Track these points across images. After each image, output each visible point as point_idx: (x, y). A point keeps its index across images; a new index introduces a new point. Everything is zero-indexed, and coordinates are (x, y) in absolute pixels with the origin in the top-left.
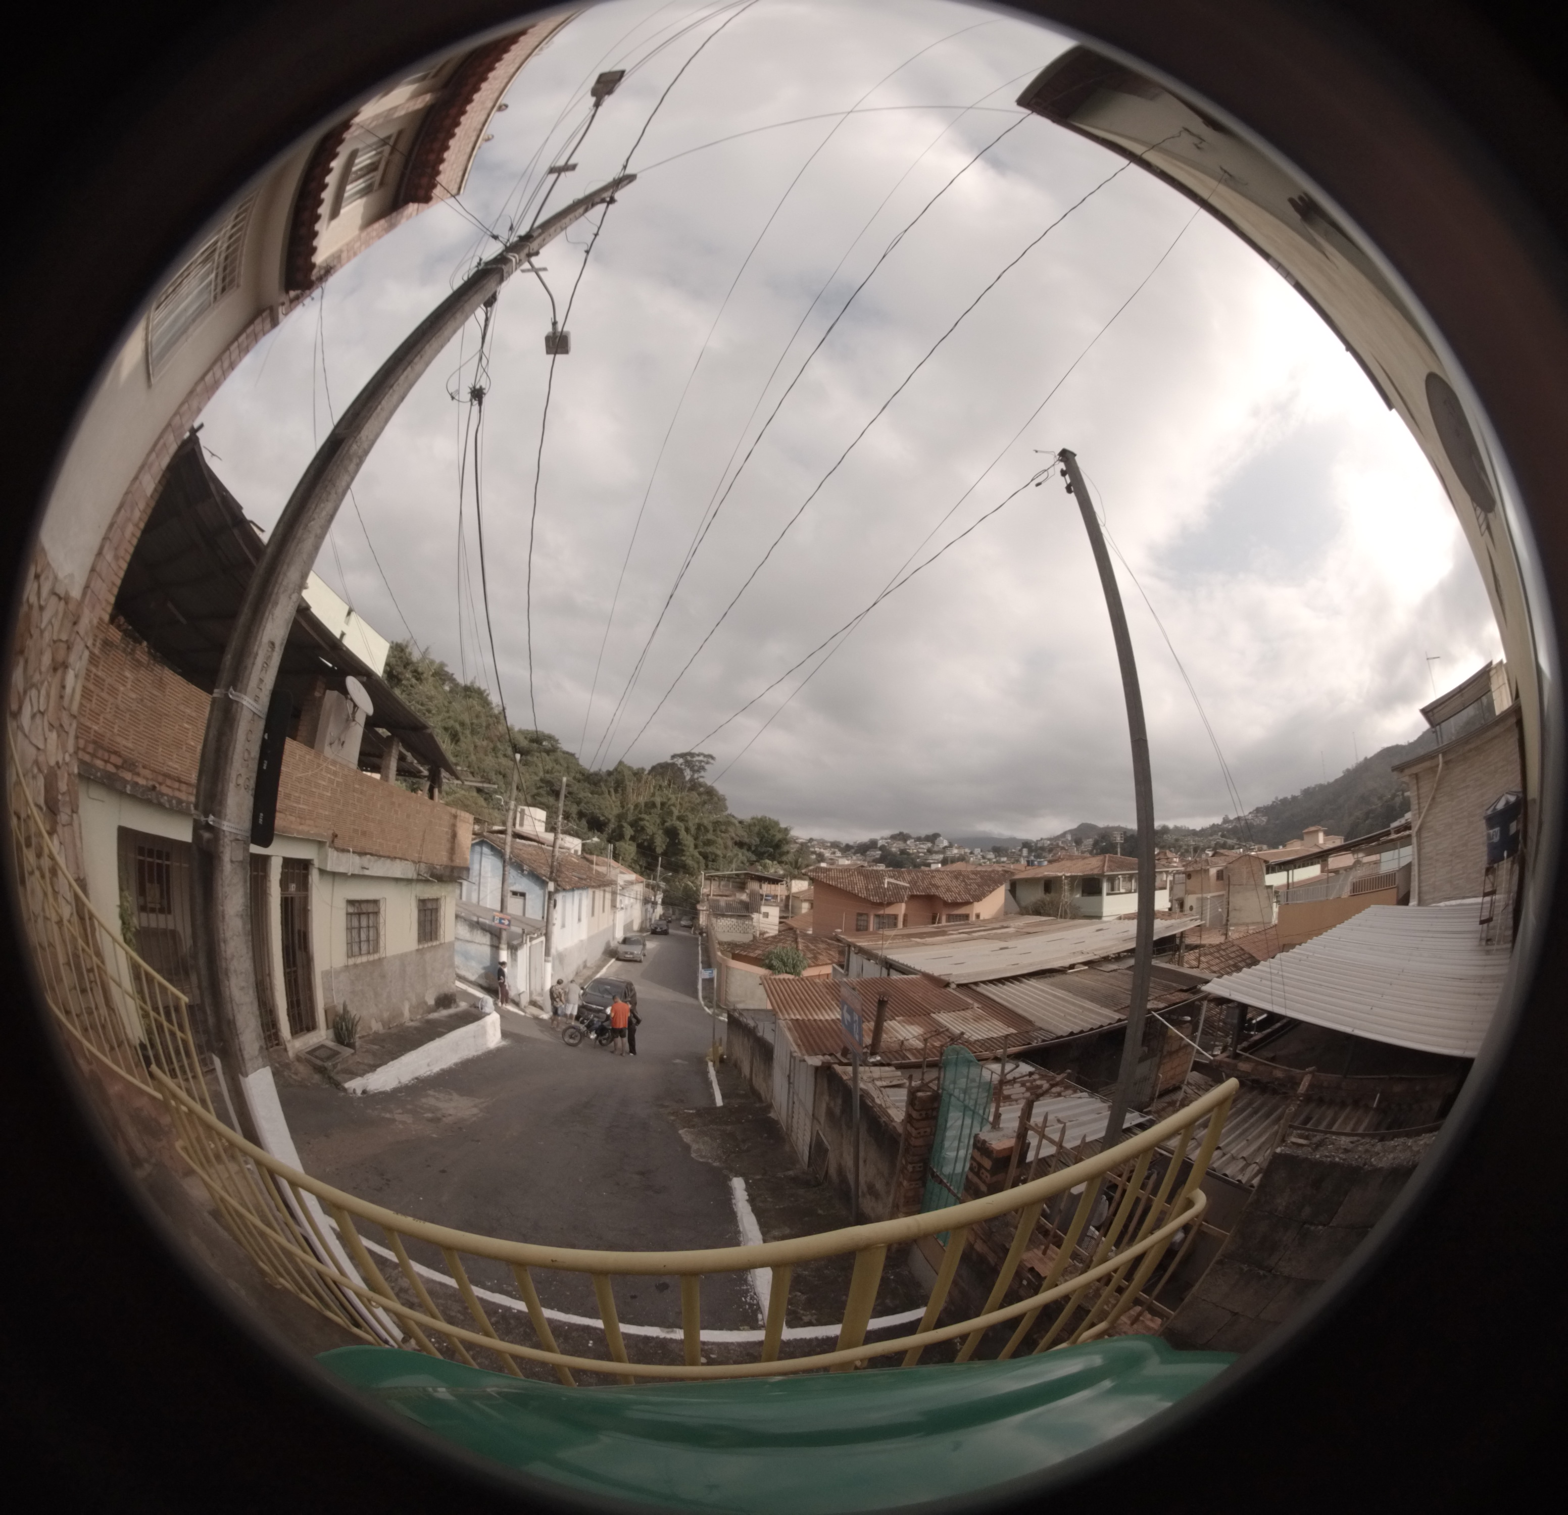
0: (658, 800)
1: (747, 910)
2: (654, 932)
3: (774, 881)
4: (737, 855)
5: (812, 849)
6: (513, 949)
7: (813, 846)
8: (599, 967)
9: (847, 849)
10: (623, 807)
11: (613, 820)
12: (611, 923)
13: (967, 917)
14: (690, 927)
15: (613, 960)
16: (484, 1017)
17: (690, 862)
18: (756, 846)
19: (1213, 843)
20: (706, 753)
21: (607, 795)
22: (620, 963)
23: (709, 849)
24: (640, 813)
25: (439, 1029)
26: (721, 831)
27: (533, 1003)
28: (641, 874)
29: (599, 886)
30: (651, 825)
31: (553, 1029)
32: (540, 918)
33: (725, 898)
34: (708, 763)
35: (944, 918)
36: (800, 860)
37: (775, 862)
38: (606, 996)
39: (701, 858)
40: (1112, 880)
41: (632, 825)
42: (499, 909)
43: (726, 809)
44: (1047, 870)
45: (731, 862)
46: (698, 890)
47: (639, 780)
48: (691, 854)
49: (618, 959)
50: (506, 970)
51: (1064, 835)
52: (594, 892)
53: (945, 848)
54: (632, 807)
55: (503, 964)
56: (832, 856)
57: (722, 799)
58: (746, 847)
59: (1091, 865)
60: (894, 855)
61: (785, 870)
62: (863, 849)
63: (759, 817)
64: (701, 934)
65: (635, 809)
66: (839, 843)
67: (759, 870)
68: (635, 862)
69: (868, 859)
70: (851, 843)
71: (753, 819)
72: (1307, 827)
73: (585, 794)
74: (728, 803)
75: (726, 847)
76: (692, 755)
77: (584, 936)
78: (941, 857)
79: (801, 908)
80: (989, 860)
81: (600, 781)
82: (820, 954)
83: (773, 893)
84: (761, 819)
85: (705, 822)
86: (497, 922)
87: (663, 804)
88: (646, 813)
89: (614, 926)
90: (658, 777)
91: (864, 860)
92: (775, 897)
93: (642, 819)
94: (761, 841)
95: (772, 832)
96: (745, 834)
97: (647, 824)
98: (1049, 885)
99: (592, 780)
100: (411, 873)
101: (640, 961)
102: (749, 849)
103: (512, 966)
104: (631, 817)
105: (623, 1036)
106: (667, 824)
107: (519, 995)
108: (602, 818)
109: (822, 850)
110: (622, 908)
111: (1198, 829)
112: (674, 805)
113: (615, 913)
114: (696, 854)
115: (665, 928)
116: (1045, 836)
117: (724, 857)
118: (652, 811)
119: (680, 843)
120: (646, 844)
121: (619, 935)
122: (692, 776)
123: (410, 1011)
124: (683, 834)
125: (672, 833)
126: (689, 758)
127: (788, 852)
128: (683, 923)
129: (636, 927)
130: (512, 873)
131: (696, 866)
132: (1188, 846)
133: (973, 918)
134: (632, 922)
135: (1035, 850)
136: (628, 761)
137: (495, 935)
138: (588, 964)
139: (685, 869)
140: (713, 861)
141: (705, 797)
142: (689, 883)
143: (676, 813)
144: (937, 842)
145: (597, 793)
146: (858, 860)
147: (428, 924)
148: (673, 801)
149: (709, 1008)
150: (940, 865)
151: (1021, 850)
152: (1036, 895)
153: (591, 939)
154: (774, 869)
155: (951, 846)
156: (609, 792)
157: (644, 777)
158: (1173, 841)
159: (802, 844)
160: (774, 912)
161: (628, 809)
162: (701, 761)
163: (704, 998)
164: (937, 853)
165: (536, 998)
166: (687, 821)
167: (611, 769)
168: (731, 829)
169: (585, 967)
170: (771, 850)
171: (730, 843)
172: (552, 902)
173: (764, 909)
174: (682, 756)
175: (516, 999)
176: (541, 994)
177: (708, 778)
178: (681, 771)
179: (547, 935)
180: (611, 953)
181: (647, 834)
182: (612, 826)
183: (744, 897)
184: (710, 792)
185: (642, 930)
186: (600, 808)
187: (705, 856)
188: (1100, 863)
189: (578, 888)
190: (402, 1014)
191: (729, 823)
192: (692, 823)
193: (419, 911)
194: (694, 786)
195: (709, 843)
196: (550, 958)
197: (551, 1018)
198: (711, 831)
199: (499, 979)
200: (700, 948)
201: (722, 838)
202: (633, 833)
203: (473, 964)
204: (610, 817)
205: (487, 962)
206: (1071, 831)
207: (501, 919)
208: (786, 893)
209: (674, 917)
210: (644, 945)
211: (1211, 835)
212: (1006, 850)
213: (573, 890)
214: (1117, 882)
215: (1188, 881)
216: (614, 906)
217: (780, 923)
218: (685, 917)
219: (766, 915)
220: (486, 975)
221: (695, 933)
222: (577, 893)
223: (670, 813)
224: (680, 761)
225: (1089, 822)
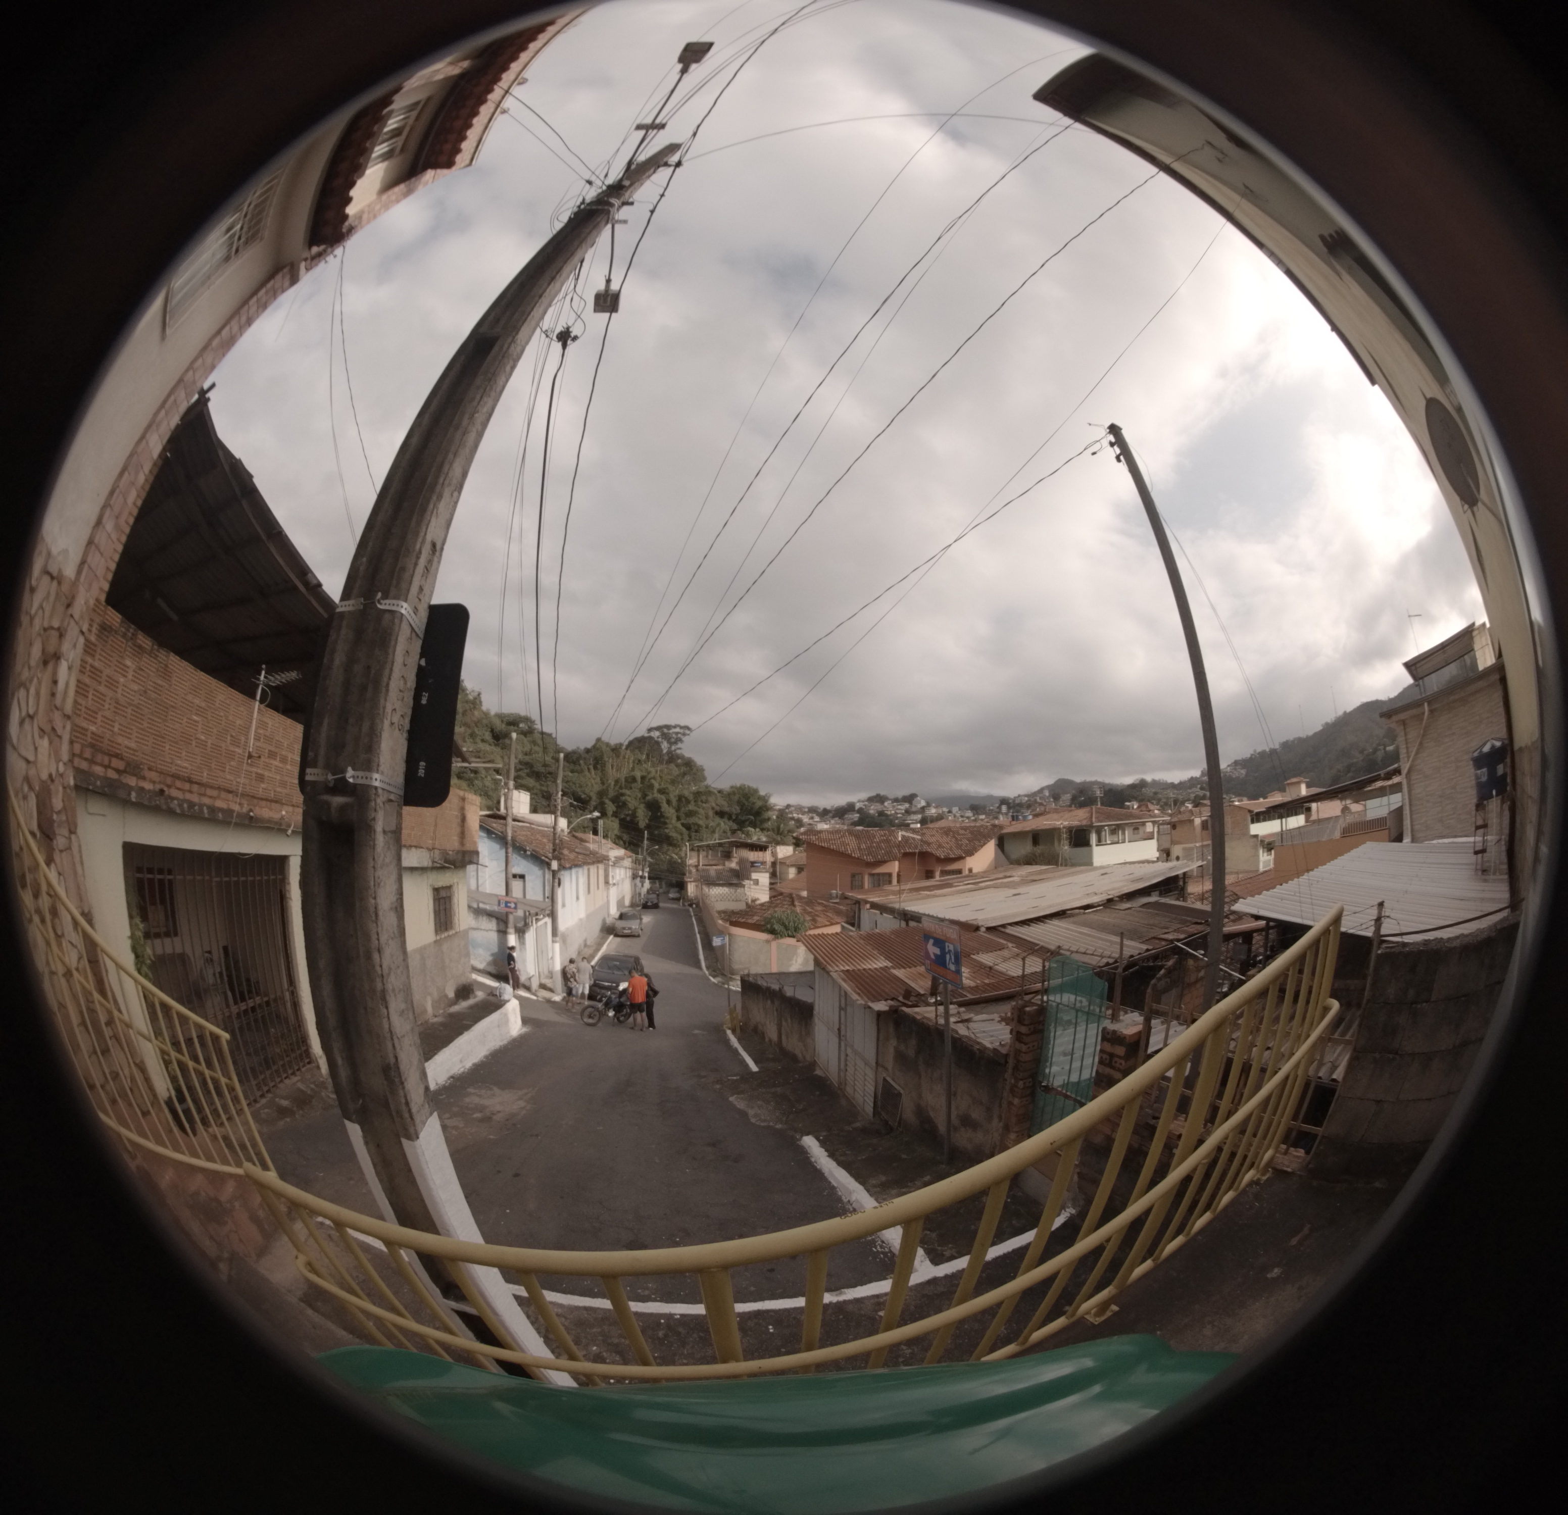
0: (638, 774)
1: (737, 878)
2: (645, 906)
3: (762, 848)
4: (719, 824)
5: (790, 816)
6: (521, 932)
7: (791, 812)
8: (599, 945)
9: (824, 814)
10: (603, 783)
11: (594, 797)
12: (605, 900)
13: (959, 872)
14: (678, 899)
15: (611, 937)
16: (504, 1004)
17: (673, 834)
18: (737, 815)
19: (1192, 796)
20: (682, 724)
21: (587, 773)
22: (618, 939)
24: (621, 788)
25: (465, 1022)
26: (702, 802)
27: (543, 986)
28: (626, 848)
29: (593, 863)
30: (632, 799)
31: (568, 1010)
32: (540, 898)
33: (715, 867)
34: (684, 734)
35: (937, 874)
36: (782, 826)
37: (758, 830)
38: (616, 972)
39: (684, 830)
40: (1099, 831)
41: (615, 800)
42: (504, 893)
43: (704, 779)
44: (1031, 823)
45: (714, 832)
46: (683, 864)
47: (618, 756)
48: (674, 827)
49: (616, 935)
50: (515, 954)
51: (1041, 790)
52: (589, 870)
53: (923, 808)
54: (613, 783)
55: (512, 948)
56: (811, 821)
57: (701, 770)
58: (726, 817)
59: (1077, 818)
60: (872, 817)
61: (767, 836)
62: (841, 813)
63: (738, 785)
64: (691, 905)
65: (615, 785)
66: (817, 807)
67: (741, 837)
68: (619, 838)
69: (847, 822)
70: (829, 808)
71: (732, 787)
72: (1289, 778)
74: (706, 773)
75: (707, 818)
76: (668, 727)
77: (583, 915)
78: (919, 817)
79: (788, 873)
80: (968, 818)
81: (578, 759)
82: (818, 916)
83: (761, 859)
84: (740, 788)
85: (686, 793)
86: (503, 905)
87: (643, 778)
88: (626, 788)
89: (608, 902)
90: (637, 751)
91: (843, 824)
92: (763, 863)
93: (623, 795)
94: (741, 809)
95: (751, 799)
96: (725, 803)
97: (629, 799)
98: (1036, 837)
99: (571, 758)
100: (426, 863)
101: (639, 936)
102: (730, 818)
103: (521, 949)
104: (612, 794)
105: (641, 1011)
106: (648, 798)
107: (530, 979)
108: (583, 796)
109: (800, 816)
110: (614, 884)
111: (1176, 782)
112: (654, 778)
113: (608, 889)
114: (679, 825)
115: (655, 901)
116: (1022, 792)
117: (707, 827)
118: (633, 785)
119: (662, 816)
120: (628, 819)
121: (614, 912)
122: (669, 748)
123: (433, 1007)
124: (664, 806)
125: (653, 807)
126: (665, 731)
127: (769, 819)
128: (671, 895)
129: (627, 902)
130: (515, 858)
131: (679, 837)
132: (1168, 798)
133: (966, 872)
134: (623, 898)
135: (1015, 807)
136: (605, 739)
137: (502, 921)
138: (588, 943)
139: (669, 841)
140: (696, 831)
141: (683, 769)
142: (675, 857)
143: (657, 786)
144: (914, 802)
145: (577, 772)
146: (837, 823)
147: (442, 912)
148: (653, 774)
149: (714, 977)
150: (919, 825)
151: (999, 808)
152: (1025, 848)
153: (588, 916)
154: (757, 836)
155: (928, 805)
156: (589, 769)
157: (623, 753)
158: (1151, 794)
159: (780, 810)
160: (764, 878)
161: (610, 784)
162: (677, 733)
163: (708, 968)
164: (915, 813)
165: (544, 981)
166: (668, 794)
167: (589, 746)
168: (711, 799)
169: (585, 945)
170: (752, 817)
171: (711, 813)
172: (557, 881)
173: (754, 876)
174: (658, 728)
175: (527, 984)
176: (551, 975)
177: (686, 749)
178: (658, 744)
179: (553, 915)
180: (609, 930)
181: (629, 809)
182: (594, 803)
183: (733, 864)
184: (689, 764)
185: (633, 905)
186: (581, 786)
187: (688, 827)
188: (1087, 815)
189: (576, 866)
190: (425, 1011)
191: (709, 792)
192: (674, 794)
193: (435, 900)
194: (672, 758)
195: (691, 814)
196: (558, 939)
197: (564, 999)
198: (692, 803)
199: (509, 964)
200: (694, 919)
201: (703, 808)
202: (615, 809)
203: (481, 951)
204: (592, 794)
205: (495, 949)
206: (1048, 787)
207: (507, 903)
208: (772, 860)
209: (661, 891)
210: (641, 919)
211: (1190, 788)
212: (984, 808)
213: (570, 868)
214: (1103, 833)
215: (1173, 832)
216: (607, 882)
217: (770, 889)
218: (672, 890)
219: (757, 882)
220: (495, 962)
221: (684, 905)
222: (574, 871)
223: (651, 787)
224: (656, 734)
225: (1066, 777)
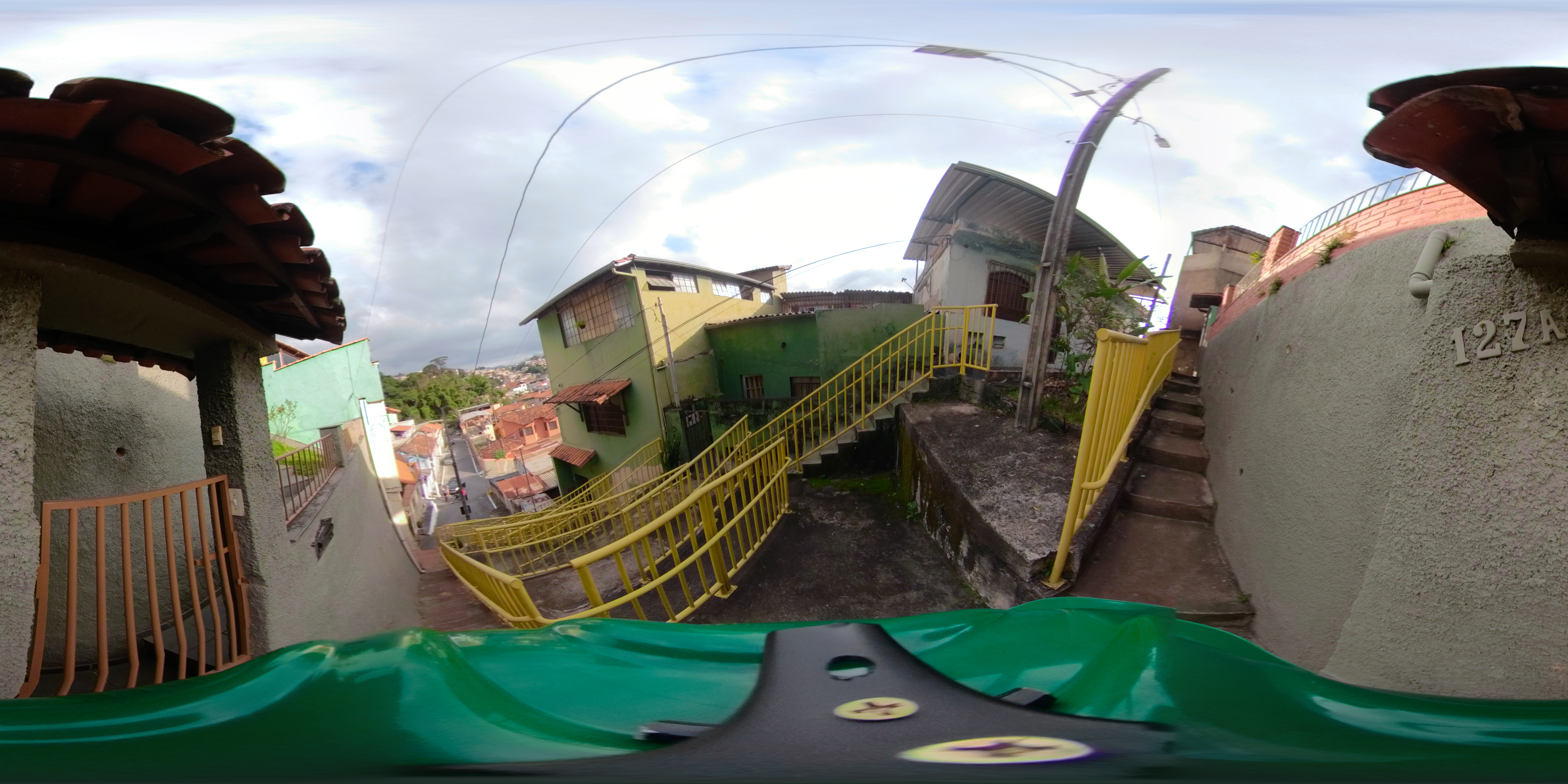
0: (431, 383)
1: (481, 429)
2: (449, 445)
3: (487, 407)
4: (469, 396)
10: (419, 392)
12: (439, 451)
17: (452, 407)
20: (443, 356)
23: (458, 399)
24: (426, 392)
28: (437, 420)
30: (433, 397)
34: (444, 359)
37: (485, 395)
39: (455, 403)
41: (425, 398)
45: (467, 401)
46: (459, 420)
47: (421, 378)
48: (451, 403)
58: (471, 389)
61: (490, 399)
64: (466, 442)
65: (423, 391)
71: (470, 377)
73: (403, 393)
75: (463, 395)
76: (438, 358)
83: (488, 415)
87: (434, 385)
88: (428, 392)
89: (440, 454)
90: (428, 373)
93: (428, 395)
94: (476, 385)
95: (479, 380)
96: (469, 384)
99: (403, 385)
102: (472, 391)
104: (424, 396)
106: (438, 394)
108: (413, 401)
109: (501, 373)
110: (439, 444)
112: (438, 384)
113: (438, 447)
114: (453, 403)
117: (464, 400)
118: (431, 390)
119: (446, 401)
120: (433, 405)
121: (443, 454)
122: (440, 367)
125: (442, 397)
126: (437, 360)
127: (488, 387)
129: (445, 447)
131: (454, 407)
136: (413, 371)
139: (450, 409)
140: (460, 403)
141: (449, 375)
142: (455, 416)
143: (440, 387)
148: (437, 382)
149: (481, 474)
154: (485, 400)
157: (423, 377)
160: (491, 427)
162: (442, 360)
163: (478, 470)
166: (445, 388)
167: (408, 376)
168: (463, 386)
170: (482, 388)
171: (464, 390)
173: (487, 426)
174: (434, 360)
177: (447, 365)
178: (435, 367)
181: (432, 400)
182: (417, 401)
183: (479, 424)
184: (450, 372)
185: (445, 444)
186: (411, 397)
187: (457, 402)
192: (448, 389)
194: (442, 370)
195: (457, 396)
198: (456, 391)
201: (460, 391)
202: (427, 403)
208: (492, 413)
209: (453, 435)
218: (457, 432)
219: (488, 428)
221: (463, 438)
223: (438, 390)
224: (434, 364)
